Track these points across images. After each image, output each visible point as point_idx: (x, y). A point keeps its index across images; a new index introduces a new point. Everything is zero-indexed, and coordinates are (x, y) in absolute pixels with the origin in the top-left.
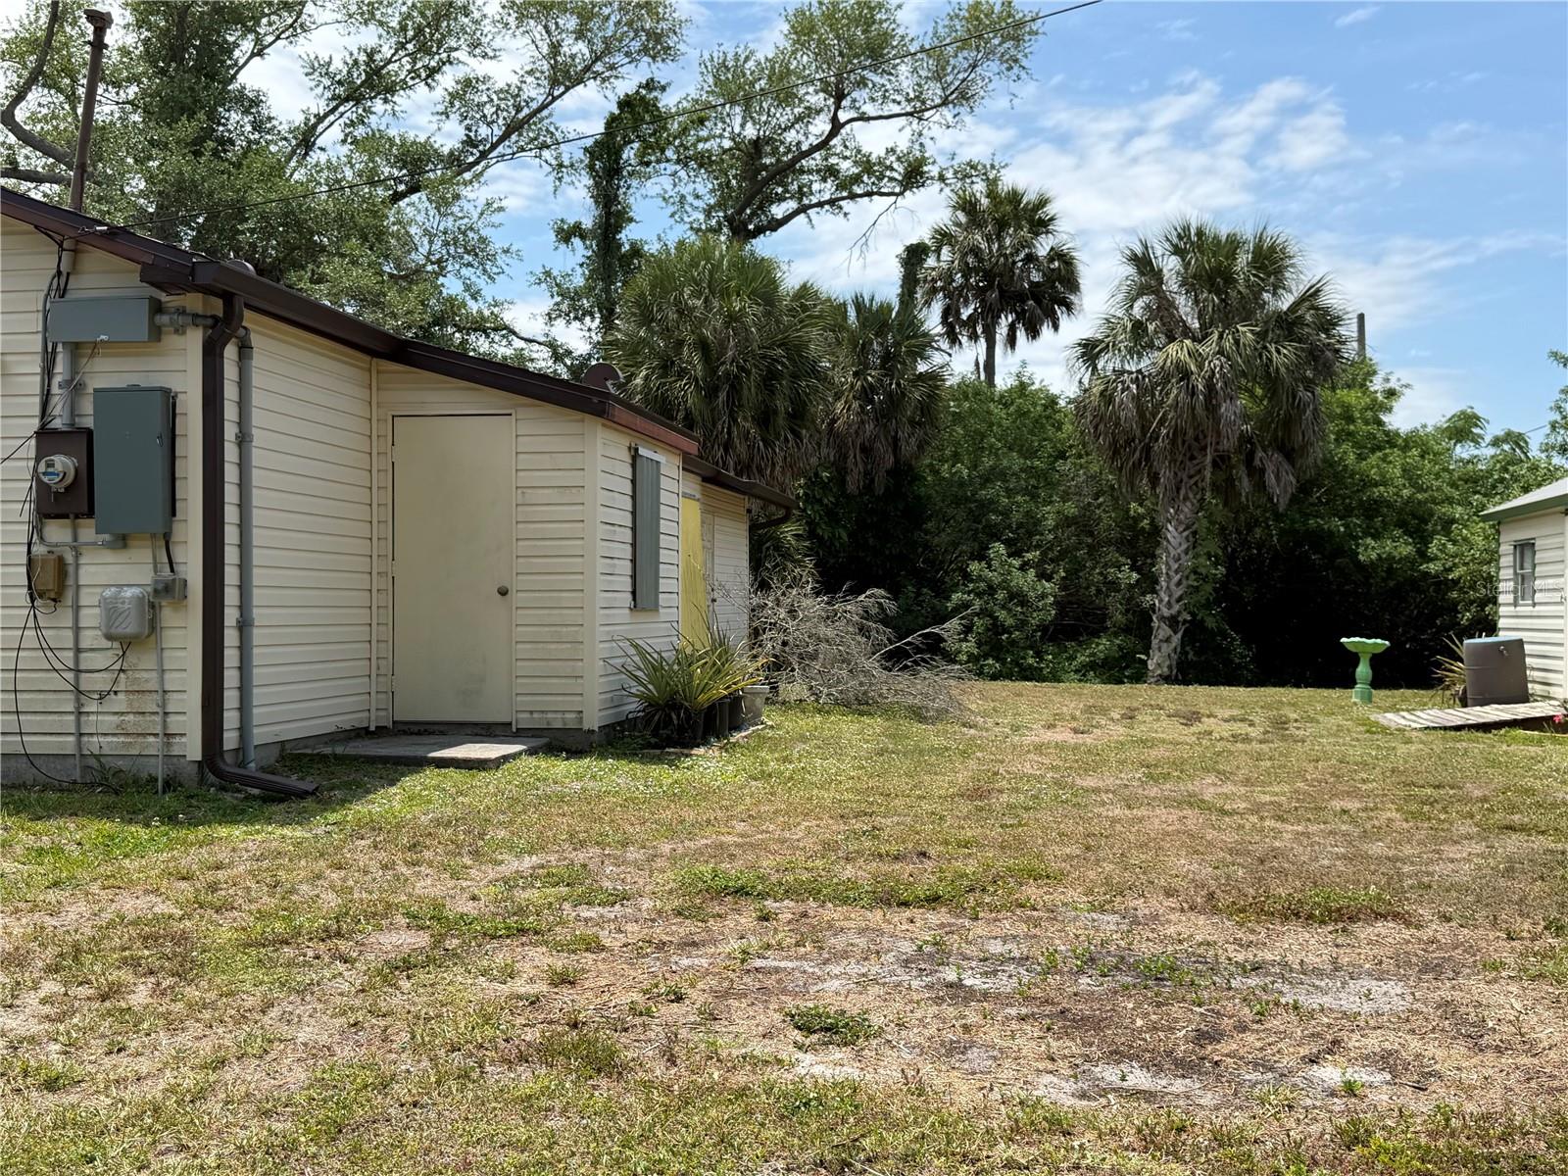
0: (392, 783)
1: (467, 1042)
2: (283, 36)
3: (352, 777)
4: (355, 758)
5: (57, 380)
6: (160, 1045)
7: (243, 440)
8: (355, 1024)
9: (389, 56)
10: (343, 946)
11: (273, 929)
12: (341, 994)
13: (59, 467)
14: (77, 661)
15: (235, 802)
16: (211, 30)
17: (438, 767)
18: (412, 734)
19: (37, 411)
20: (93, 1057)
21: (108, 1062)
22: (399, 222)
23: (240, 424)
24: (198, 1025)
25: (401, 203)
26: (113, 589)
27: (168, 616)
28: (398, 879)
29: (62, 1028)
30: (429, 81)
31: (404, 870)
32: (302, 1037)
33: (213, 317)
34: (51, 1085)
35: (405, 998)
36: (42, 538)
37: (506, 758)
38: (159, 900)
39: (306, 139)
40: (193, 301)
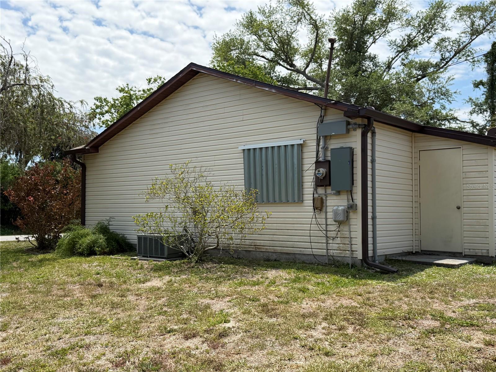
0: (422, 270)
1: (456, 361)
2: (381, 35)
3: (408, 268)
4: (410, 261)
5: (321, 147)
6: (357, 346)
7: (373, 161)
8: (417, 349)
9: (415, 35)
10: (412, 323)
11: (388, 315)
12: (412, 339)
13: (321, 172)
14: (326, 228)
15: (373, 273)
16: (360, 38)
17: (437, 266)
18: (427, 254)
19: (315, 156)
20: (338, 348)
21: (342, 350)
22: (419, 88)
23: (372, 156)
24: (368, 342)
25: (419, 82)
26: (336, 207)
27: (352, 215)
28: (427, 303)
29: (328, 337)
30: (428, 41)
31: (429, 300)
32: (400, 351)
33: (365, 125)
34: (327, 354)
35: (433, 342)
36: (317, 192)
37: (461, 265)
38: (352, 301)
39: (389, 66)
40: (359, 121)
